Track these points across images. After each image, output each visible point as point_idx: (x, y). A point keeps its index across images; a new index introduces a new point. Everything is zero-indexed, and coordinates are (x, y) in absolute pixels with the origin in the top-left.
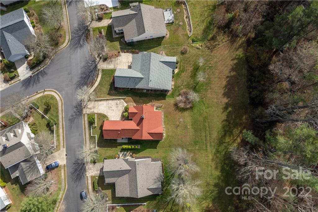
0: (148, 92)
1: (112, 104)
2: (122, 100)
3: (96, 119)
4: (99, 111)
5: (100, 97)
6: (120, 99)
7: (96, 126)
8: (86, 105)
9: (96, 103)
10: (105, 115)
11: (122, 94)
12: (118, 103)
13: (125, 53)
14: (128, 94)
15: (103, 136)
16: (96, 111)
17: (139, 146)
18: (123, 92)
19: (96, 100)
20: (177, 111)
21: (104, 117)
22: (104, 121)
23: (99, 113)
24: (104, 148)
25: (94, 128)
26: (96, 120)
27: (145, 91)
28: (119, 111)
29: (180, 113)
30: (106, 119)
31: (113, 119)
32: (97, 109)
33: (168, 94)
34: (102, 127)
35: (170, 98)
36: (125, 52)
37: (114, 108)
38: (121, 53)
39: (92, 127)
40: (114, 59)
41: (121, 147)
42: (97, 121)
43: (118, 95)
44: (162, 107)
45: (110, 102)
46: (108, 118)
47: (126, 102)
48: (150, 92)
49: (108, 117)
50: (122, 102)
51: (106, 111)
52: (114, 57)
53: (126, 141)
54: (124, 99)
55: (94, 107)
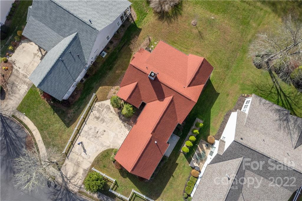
0: (110, 51)
1: (93, 127)
2: (97, 104)
3: (101, 173)
4: (89, 160)
5: (65, 143)
6: (90, 107)
7: (114, 181)
8: (63, 177)
9: (71, 155)
10: (104, 152)
11: (85, 98)
12: (98, 115)
13: (16, 51)
14: (93, 88)
15: (142, 179)
16: (86, 165)
17: (198, 120)
18: (82, 94)
19: (66, 154)
20: (173, 20)
21: (106, 156)
22: (114, 161)
23: (95, 161)
24: (165, 189)
25: (116, 186)
26: (104, 175)
27: (106, 54)
28: (112, 120)
29: (179, 17)
30: (113, 154)
31: (120, 142)
32: (85, 161)
33: (135, 19)
34: (123, 171)
35: (144, 20)
36: (13, 51)
37: (101, 127)
38: (9, 59)
39: (112, 189)
40: (12, 78)
41: (182, 155)
42: (108, 173)
43: (82, 106)
44: (152, 40)
45: (86, 128)
46: (113, 149)
47: (105, 99)
48: (111, 47)
49: (111, 147)
50: (99, 106)
51: (98, 147)
52: (8, 75)
53: (176, 139)
54: (96, 100)
55: (78, 165)
